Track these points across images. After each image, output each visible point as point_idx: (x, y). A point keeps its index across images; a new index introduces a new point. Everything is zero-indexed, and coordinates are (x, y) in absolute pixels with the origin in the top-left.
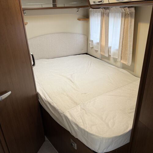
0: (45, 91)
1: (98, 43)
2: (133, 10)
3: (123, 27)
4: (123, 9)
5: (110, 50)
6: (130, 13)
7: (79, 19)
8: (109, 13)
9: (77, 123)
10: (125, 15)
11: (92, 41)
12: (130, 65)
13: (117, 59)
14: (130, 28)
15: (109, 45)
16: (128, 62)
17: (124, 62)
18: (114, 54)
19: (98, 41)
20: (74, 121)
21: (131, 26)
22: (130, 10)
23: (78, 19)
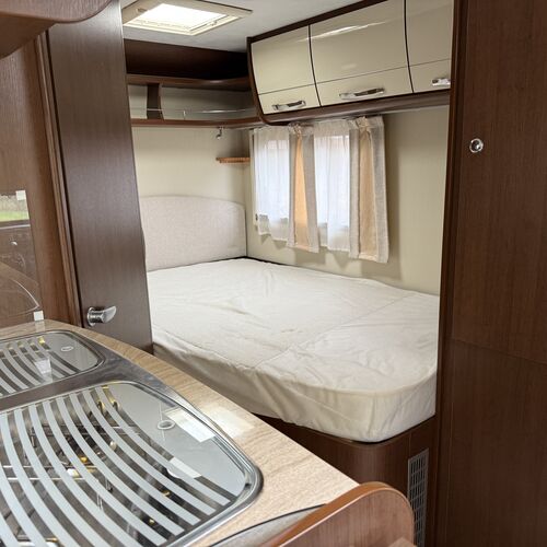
0: (172, 334)
1: (284, 221)
2: (379, 121)
3: (357, 166)
4: (353, 122)
5: (322, 232)
6: (372, 130)
7: (220, 159)
8: (312, 136)
9: (302, 381)
10: (360, 137)
11: (265, 218)
12: (385, 261)
13: (347, 253)
14: (376, 167)
15: (320, 220)
16: (380, 255)
17: (369, 258)
18: (338, 241)
19: (285, 214)
20: (292, 378)
21: (377, 160)
22: (372, 124)
23: (217, 159)
